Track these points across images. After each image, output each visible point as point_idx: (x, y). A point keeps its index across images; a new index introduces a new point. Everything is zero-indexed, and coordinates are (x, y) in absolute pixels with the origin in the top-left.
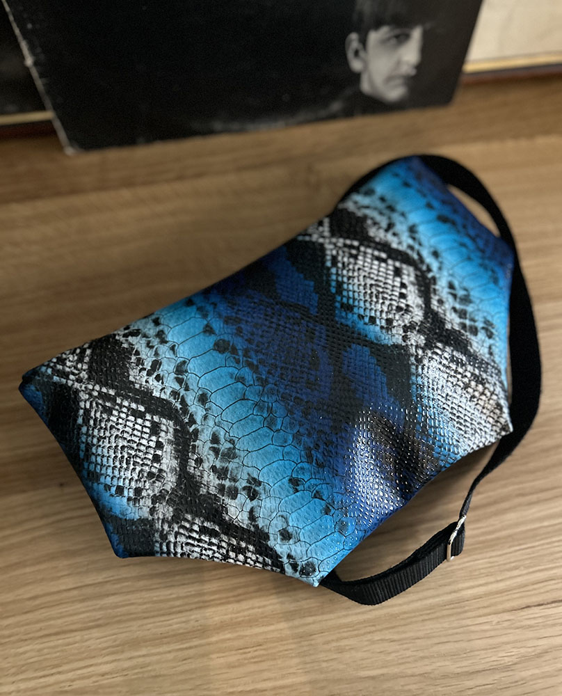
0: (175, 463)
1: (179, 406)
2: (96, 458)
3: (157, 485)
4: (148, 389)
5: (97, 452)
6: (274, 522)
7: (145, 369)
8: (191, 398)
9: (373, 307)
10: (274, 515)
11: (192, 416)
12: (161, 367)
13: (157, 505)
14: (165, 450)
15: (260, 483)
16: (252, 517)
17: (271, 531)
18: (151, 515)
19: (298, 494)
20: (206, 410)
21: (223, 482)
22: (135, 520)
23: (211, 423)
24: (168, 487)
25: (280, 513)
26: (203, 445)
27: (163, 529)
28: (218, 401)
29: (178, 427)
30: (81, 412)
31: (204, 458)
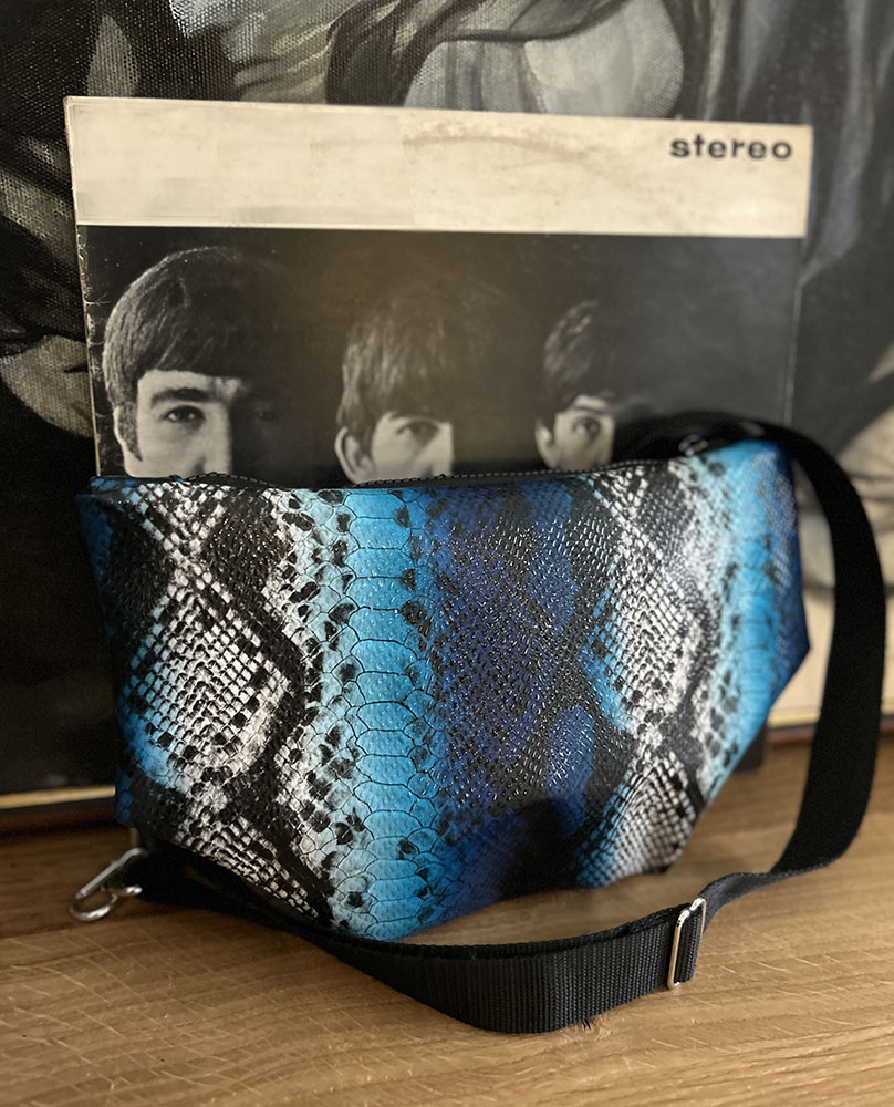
0: (261, 740)
1: (309, 665)
2: (156, 680)
3: (221, 756)
4: (280, 618)
5: (160, 671)
6: (352, 880)
7: (291, 589)
8: (331, 662)
9: (630, 665)
10: (357, 872)
11: (320, 686)
12: (316, 597)
13: (208, 784)
14: (257, 714)
15: (361, 828)
16: (328, 862)
17: (341, 888)
18: (193, 793)
19: (400, 862)
20: (343, 689)
21: (315, 802)
22: (167, 787)
23: (340, 711)
24: (236, 768)
25: (365, 874)
26: (312, 738)
27: (200, 821)
28: (367, 686)
29: (292, 693)
30: (165, 601)
31: (306, 754)
